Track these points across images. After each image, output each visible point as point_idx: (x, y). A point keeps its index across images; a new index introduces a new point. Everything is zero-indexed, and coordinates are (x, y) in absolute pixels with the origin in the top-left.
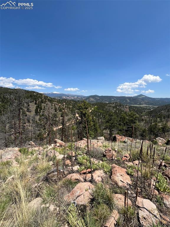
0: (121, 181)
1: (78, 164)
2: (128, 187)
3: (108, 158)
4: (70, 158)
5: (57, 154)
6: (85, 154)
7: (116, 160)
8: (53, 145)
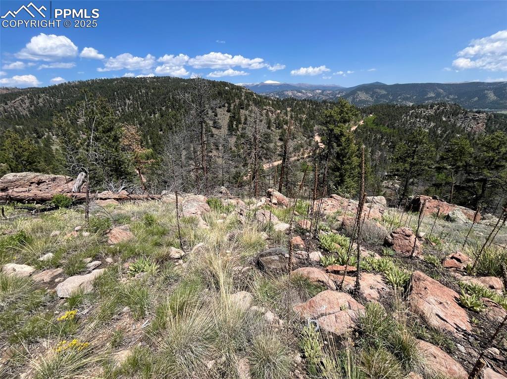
0: (437, 315)
1: (320, 248)
2: (460, 336)
3: (399, 252)
4: (301, 232)
5: (275, 220)
6: (337, 230)
7: (422, 262)
8: (263, 199)
